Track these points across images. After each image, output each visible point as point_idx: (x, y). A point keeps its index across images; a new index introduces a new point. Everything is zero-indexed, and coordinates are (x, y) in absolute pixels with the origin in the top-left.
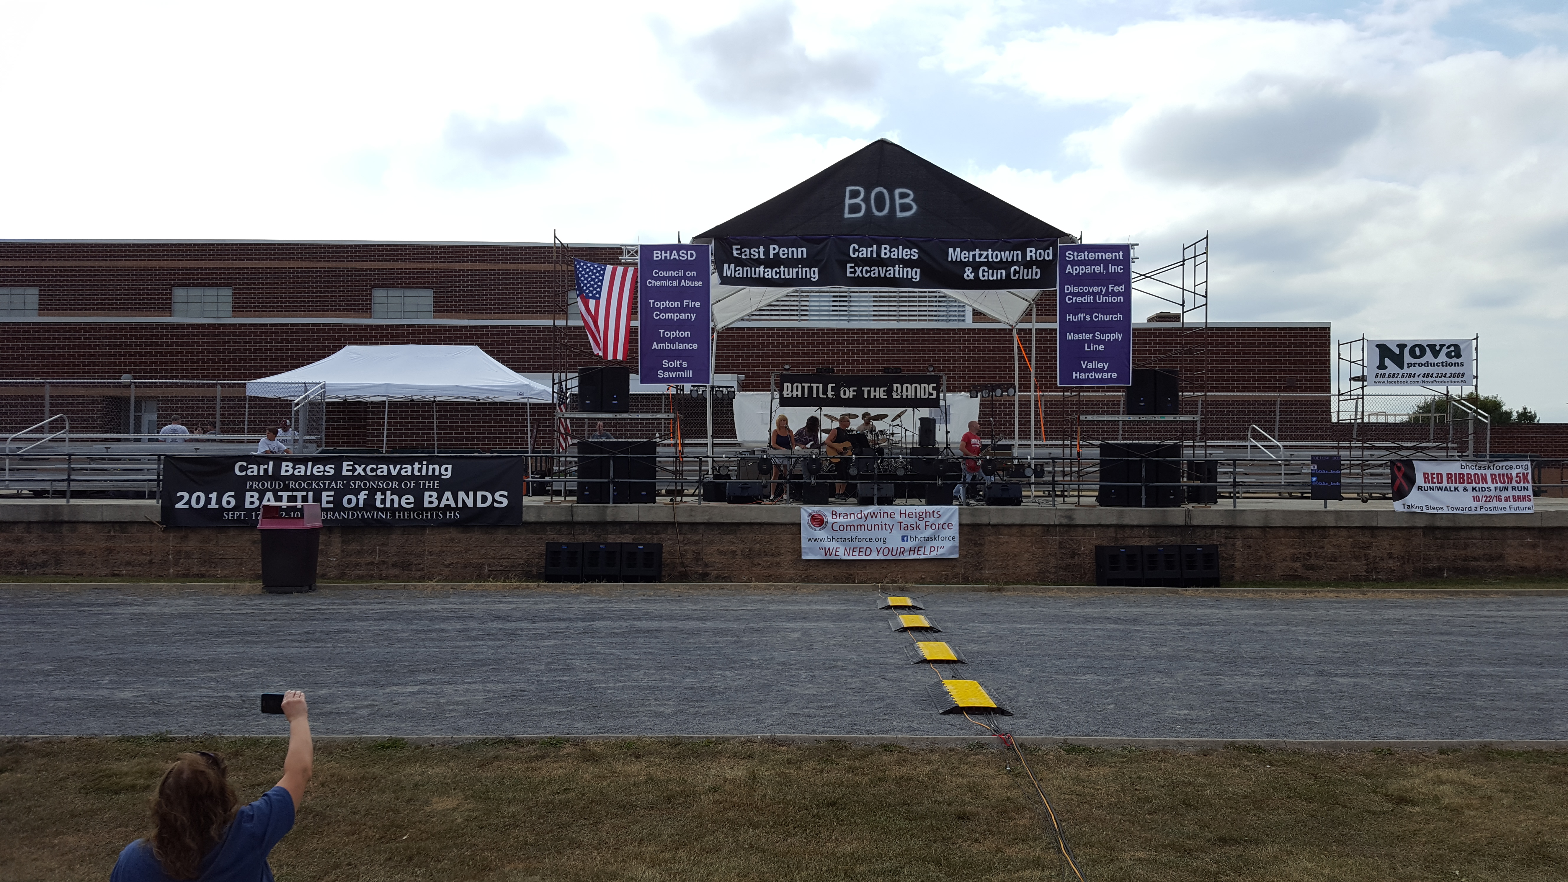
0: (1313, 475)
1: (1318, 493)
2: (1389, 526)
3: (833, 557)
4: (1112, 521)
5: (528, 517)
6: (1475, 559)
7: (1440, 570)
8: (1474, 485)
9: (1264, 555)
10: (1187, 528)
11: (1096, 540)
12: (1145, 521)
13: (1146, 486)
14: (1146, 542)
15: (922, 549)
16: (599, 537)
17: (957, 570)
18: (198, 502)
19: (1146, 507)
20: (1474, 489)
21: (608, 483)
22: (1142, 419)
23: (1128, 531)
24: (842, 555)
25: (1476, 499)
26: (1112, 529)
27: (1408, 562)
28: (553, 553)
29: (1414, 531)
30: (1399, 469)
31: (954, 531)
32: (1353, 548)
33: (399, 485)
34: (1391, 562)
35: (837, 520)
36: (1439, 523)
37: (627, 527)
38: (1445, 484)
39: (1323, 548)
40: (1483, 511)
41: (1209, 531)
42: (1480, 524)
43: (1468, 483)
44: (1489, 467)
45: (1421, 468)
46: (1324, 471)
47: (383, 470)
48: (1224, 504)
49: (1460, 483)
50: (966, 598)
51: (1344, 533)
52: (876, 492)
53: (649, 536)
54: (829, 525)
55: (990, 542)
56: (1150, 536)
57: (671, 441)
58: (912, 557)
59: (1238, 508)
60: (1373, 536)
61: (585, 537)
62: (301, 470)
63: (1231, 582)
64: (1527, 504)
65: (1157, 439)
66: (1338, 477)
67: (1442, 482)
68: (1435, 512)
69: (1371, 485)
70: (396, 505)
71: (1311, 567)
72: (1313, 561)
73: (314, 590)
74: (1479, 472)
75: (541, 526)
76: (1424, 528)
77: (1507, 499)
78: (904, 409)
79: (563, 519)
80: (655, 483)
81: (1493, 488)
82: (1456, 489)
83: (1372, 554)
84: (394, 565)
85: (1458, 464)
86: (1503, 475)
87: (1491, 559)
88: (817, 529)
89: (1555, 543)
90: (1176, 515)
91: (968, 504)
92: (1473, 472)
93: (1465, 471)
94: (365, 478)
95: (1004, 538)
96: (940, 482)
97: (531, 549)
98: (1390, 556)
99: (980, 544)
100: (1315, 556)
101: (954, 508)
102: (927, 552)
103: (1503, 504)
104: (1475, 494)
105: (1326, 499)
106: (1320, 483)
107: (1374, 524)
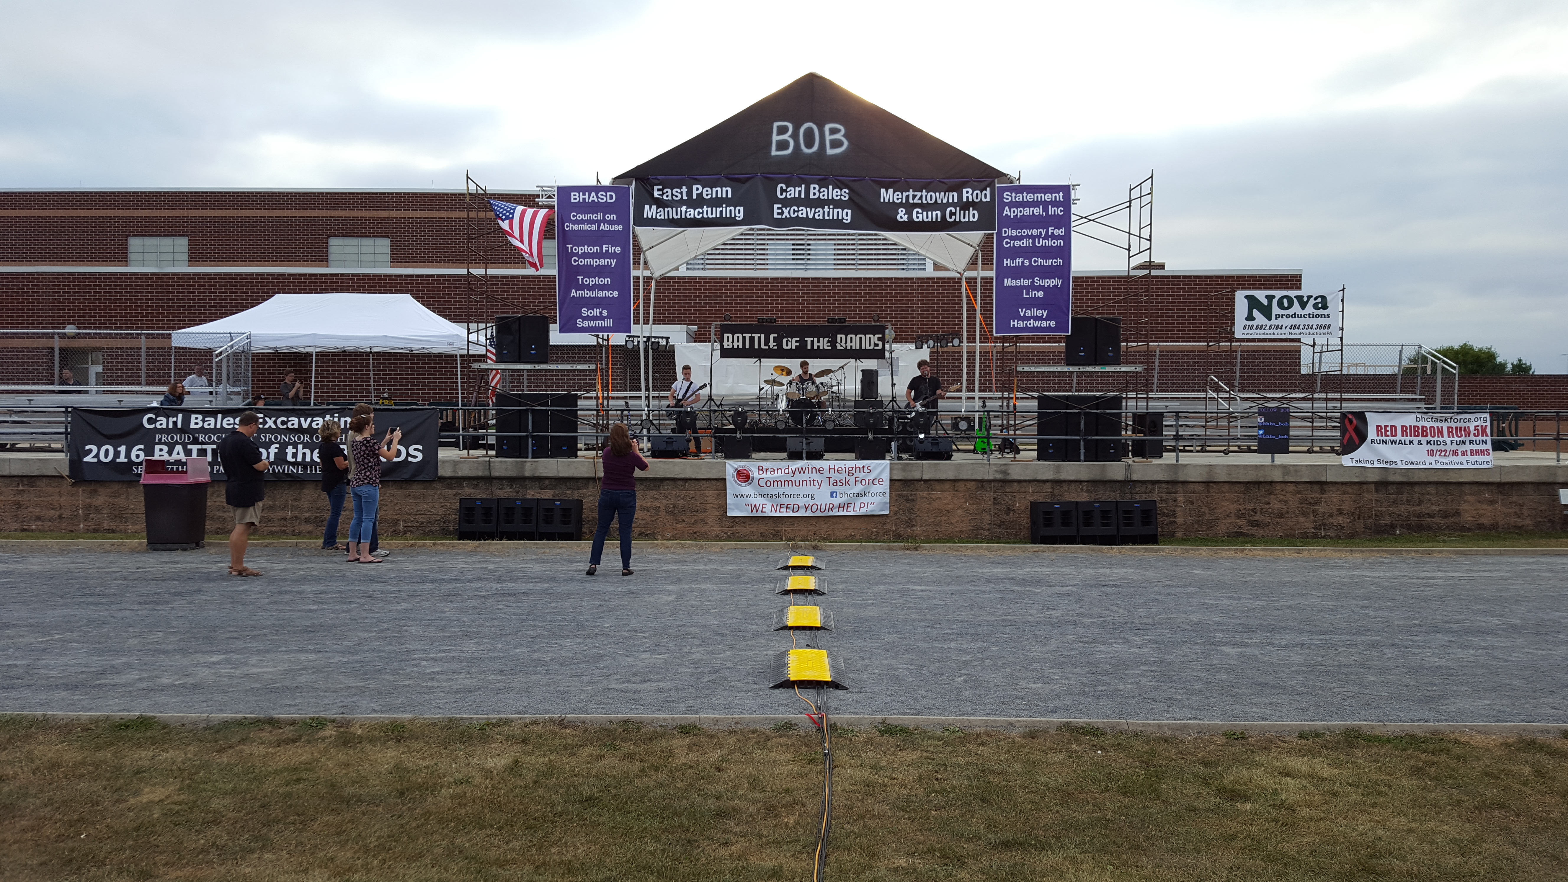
0: (1260, 428)
1: (1265, 447)
2: (1339, 480)
3: (759, 514)
4: (1049, 475)
5: (444, 471)
6: (1430, 516)
7: (1393, 526)
8: (1429, 438)
9: (1207, 511)
10: (1127, 483)
11: (1032, 495)
12: (1083, 476)
13: (1084, 439)
14: (1084, 498)
15: (852, 505)
16: (517, 492)
17: (887, 527)
18: (106, 456)
19: (1085, 461)
20: (1428, 442)
21: (527, 436)
22: (1082, 370)
23: (1065, 486)
24: (769, 511)
25: (1431, 453)
26: (1048, 485)
27: (1359, 518)
28: (467, 509)
29: (1365, 487)
30: (1351, 422)
31: (885, 487)
32: (1302, 504)
33: (311, 438)
34: (1340, 518)
35: (764, 475)
36: (1392, 478)
37: (547, 482)
38: (1399, 437)
39: (1269, 503)
40: (1439, 466)
41: (1149, 486)
42: (1435, 479)
43: (1423, 436)
44: (1446, 420)
45: (1374, 421)
46: (1271, 424)
47: (294, 423)
48: (1169, 458)
49: (1415, 436)
50: (876, 558)
51: (1292, 488)
52: (804, 446)
53: (569, 492)
54: (756, 481)
55: (923, 497)
56: (1088, 492)
57: (593, 394)
58: (841, 513)
59: (1180, 462)
60: (1323, 491)
61: (504, 493)
62: (210, 423)
63: (1171, 538)
64: (1486, 458)
65: (1099, 391)
66: (1286, 430)
67: (1396, 435)
68: (1388, 466)
69: (1321, 438)
70: (308, 459)
71: (1257, 524)
72: (1258, 517)
73: (203, 547)
74: (1435, 425)
75: (457, 481)
76: (1376, 483)
77: (1464, 453)
78: (848, 360)
79: (480, 474)
80: (576, 437)
81: (1449, 442)
82: (1411, 442)
83: (1321, 510)
84: (307, 521)
85: (1413, 416)
86: (1461, 428)
87: (1446, 516)
88: (743, 484)
89: (1514, 499)
90: (1115, 470)
91: (900, 459)
92: (1428, 425)
93: (1421, 424)
94: (277, 431)
95: (936, 494)
96: (870, 436)
97: (448, 505)
98: (1340, 512)
99: (912, 500)
100: (1261, 513)
101: (886, 463)
102: (857, 509)
103: (1460, 458)
104: (1429, 447)
105: (1273, 453)
106: (1267, 436)
107: (1323, 479)
